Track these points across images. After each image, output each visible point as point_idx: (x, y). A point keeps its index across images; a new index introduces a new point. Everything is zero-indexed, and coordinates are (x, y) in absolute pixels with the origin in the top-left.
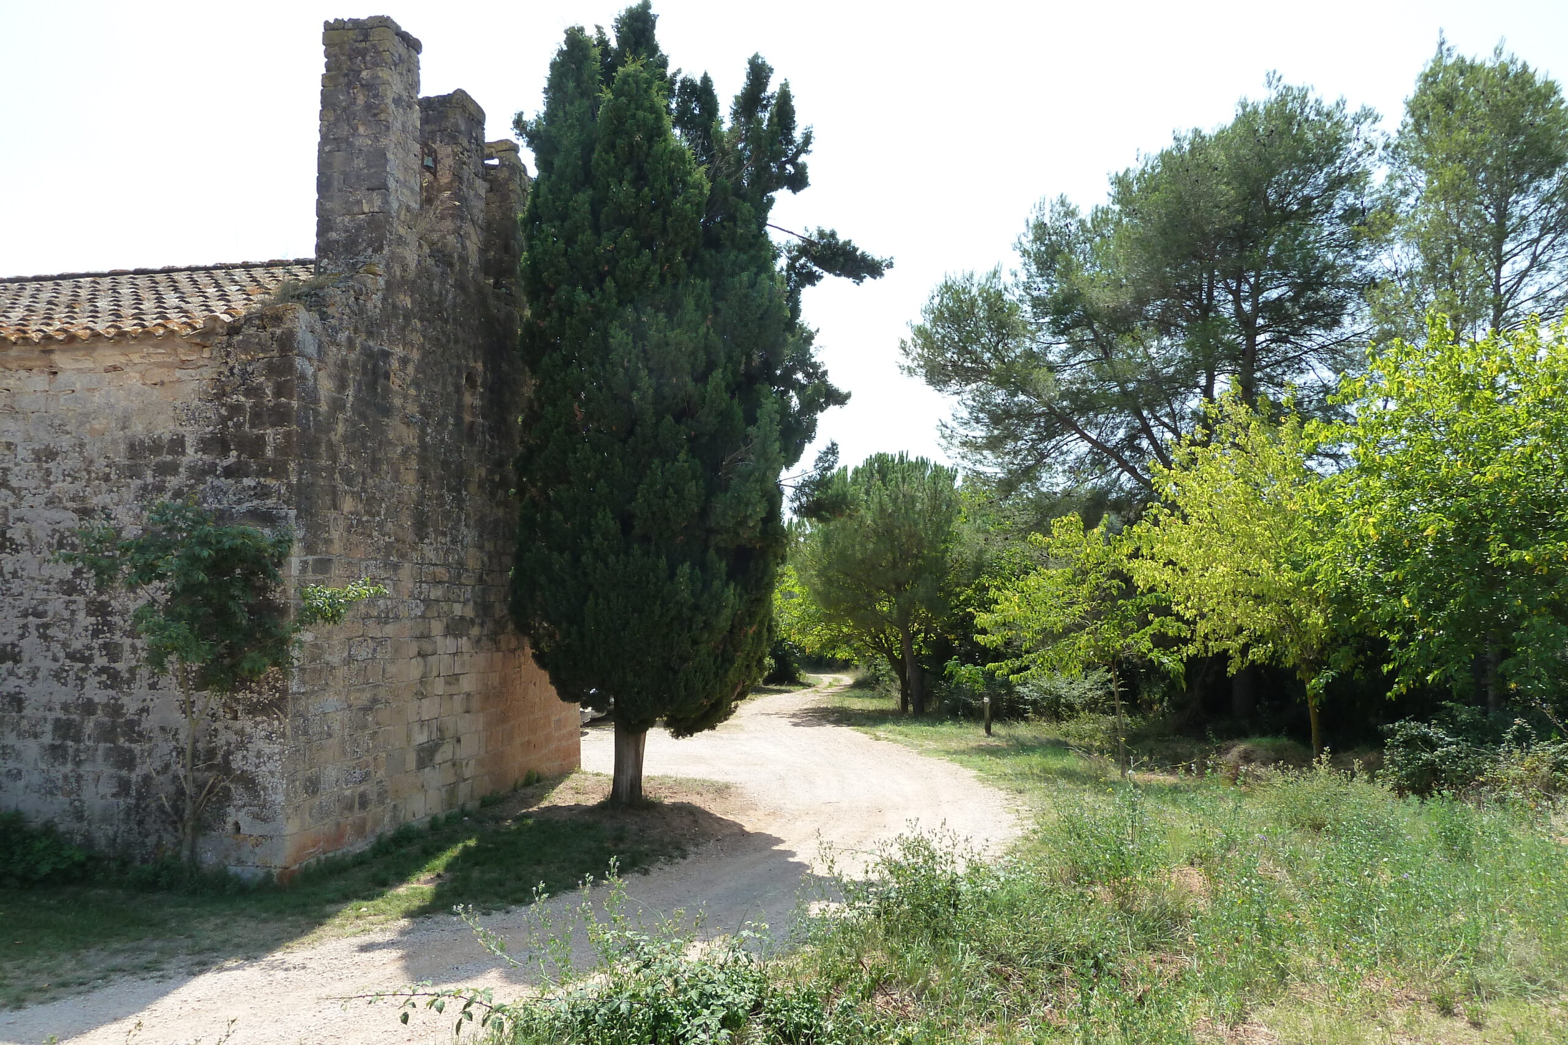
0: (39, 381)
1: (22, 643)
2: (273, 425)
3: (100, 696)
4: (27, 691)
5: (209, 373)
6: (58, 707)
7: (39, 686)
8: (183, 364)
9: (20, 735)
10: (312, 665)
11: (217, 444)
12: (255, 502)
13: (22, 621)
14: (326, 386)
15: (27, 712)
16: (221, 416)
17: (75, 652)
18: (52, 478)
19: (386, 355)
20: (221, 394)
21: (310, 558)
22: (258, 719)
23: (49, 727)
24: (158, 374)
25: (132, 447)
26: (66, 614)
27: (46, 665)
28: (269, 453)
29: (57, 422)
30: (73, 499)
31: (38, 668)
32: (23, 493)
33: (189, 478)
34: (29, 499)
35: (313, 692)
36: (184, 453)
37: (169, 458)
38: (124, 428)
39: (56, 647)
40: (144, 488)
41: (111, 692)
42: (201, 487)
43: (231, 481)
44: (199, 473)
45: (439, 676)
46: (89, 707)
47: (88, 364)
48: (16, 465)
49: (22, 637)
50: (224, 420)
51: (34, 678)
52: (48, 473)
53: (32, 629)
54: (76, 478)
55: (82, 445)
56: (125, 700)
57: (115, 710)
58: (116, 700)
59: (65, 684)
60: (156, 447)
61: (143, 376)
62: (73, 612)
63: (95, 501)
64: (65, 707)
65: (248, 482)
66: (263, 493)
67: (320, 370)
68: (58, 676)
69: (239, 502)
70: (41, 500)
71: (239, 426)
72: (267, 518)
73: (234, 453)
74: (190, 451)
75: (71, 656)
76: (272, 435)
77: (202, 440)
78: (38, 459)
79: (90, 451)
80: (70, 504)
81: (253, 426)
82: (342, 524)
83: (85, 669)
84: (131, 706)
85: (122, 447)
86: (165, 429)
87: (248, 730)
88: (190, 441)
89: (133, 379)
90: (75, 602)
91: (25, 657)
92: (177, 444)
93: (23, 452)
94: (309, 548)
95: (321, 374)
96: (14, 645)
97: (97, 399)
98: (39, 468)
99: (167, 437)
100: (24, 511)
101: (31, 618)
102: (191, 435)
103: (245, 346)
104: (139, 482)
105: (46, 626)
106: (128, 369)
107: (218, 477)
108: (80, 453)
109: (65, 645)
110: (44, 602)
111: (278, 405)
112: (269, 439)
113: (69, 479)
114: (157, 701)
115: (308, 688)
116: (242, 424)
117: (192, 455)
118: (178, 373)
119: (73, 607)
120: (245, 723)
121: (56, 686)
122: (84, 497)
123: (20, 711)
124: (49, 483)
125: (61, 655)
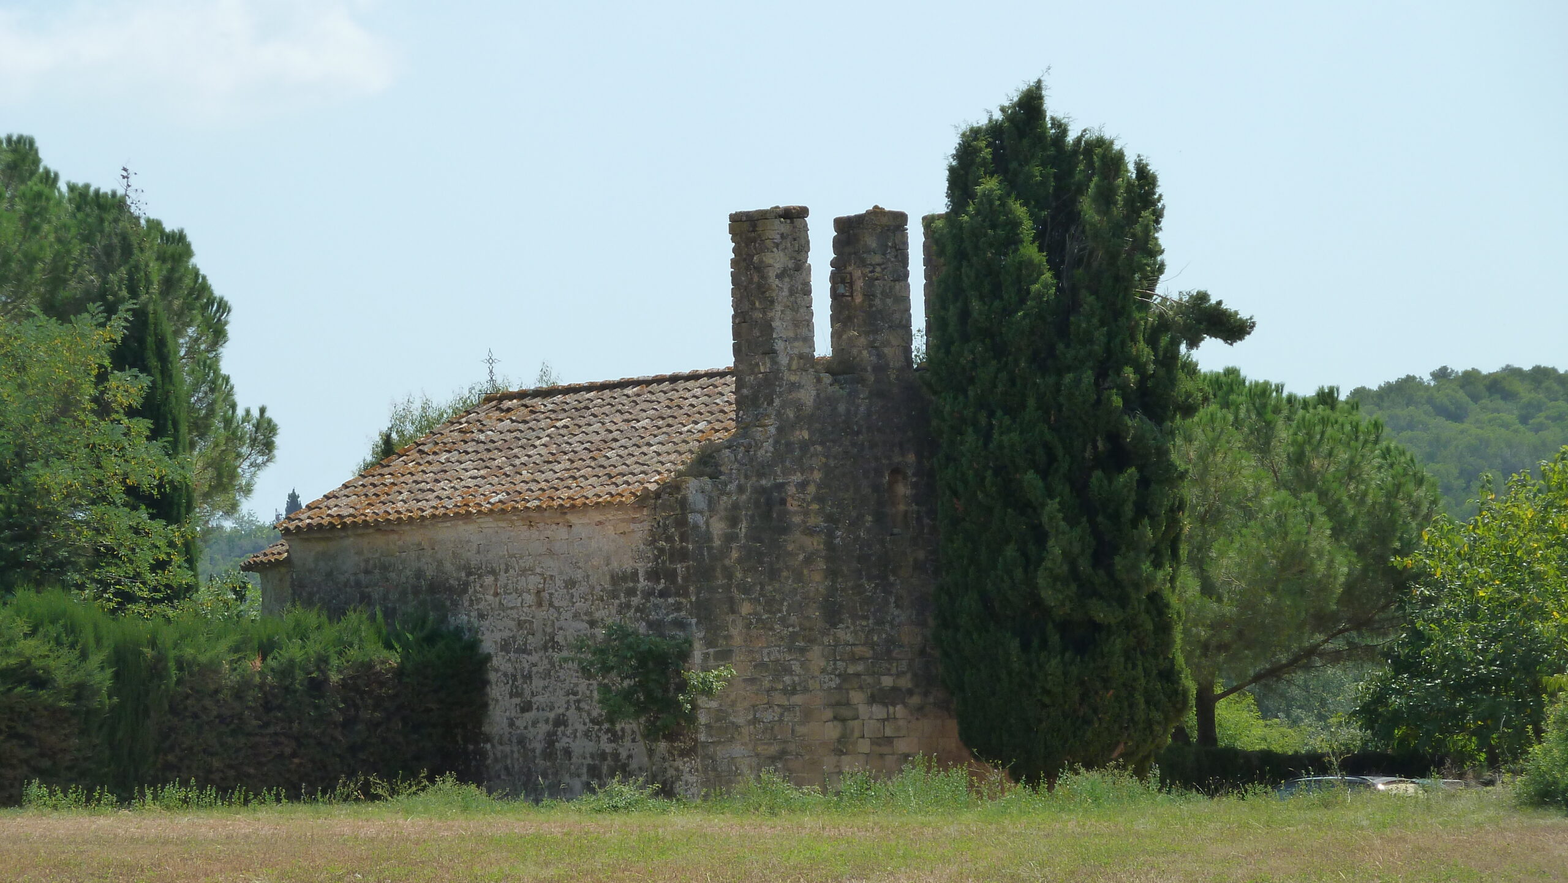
0: (562, 533)
1: (568, 713)
2: (680, 562)
3: (608, 748)
4: (572, 745)
5: (647, 526)
6: (588, 756)
7: (578, 742)
8: (634, 521)
9: (572, 776)
10: (718, 724)
11: (653, 575)
12: (675, 614)
13: (566, 698)
14: (718, 527)
15: (574, 760)
16: (655, 555)
17: (595, 718)
18: (574, 600)
19: (781, 487)
20: (654, 541)
21: (711, 651)
22: (685, 759)
23: (585, 770)
24: (623, 527)
25: (612, 577)
26: (588, 692)
27: (581, 728)
28: (680, 580)
29: (574, 561)
30: (585, 614)
31: (576, 730)
32: (561, 610)
33: (642, 598)
34: (564, 615)
35: (719, 742)
36: (638, 581)
37: (631, 585)
38: (607, 565)
39: (585, 715)
40: (620, 605)
41: (613, 745)
42: (648, 604)
43: (662, 600)
44: (648, 594)
45: (863, 737)
46: (603, 756)
47: (586, 521)
48: (556, 591)
49: (567, 709)
50: (656, 558)
51: (575, 737)
52: (572, 596)
53: (572, 704)
54: (586, 600)
55: (588, 576)
56: (620, 750)
57: (616, 756)
58: (616, 750)
59: (591, 740)
60: (624, 578)
61: (615, 527)
62: (591, 691)
63: (597, 615)
64: (592, 756)
65: (671, 600)
66: (678, 607)
67: (711, 517)
68: (587, 734)
69: (667, 614)
70: (569, 615)
71: (664, 562)
72: (681, 624)
73: (663, 581)
74: (641, 580)
75: (593, 721)
76: (680, 568)
77: (647, 572)
78: (566, 587)
79: (593, 580)
80: (585, 618)
81: (671, 562)
82: (740, 624)
83: (600, 730)
84: (624, 754)
85: (608, 578)
86: (628, 565)
87: (681, 767)
88: (641, 573)
89: (610, 530)
90: (592, 684)
91: (570, 722)
92: (635, 574)
93: (559, 583)
94: (710, 643)
95: (711, 520)
96: (564, 715)
97: (594, 544)
98: (568, 592)
99: (629, 570)
100: (562, 623)
101: (571, 696)
102: (642, 567)
103: (664, 507)
104: (617, 601)
105: (579, 701)
106: (607, 524)
107: (656, 597)
108: (588, 582)
109: (589, 714)
110: (576, 685)
111: (682, 548)
112: (679, 571)
113: (583, 600)
114: (636, 750)
115: (715, 739)
116: (666, 561)
117: (643, 583)
118: (632, 526)
119: (591, 688)
120: (679, 763)
121: (586, 742)
122: (591, 612)
123: (570, 759)
124: (574, 603)
125: (587, 721)
